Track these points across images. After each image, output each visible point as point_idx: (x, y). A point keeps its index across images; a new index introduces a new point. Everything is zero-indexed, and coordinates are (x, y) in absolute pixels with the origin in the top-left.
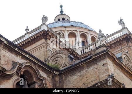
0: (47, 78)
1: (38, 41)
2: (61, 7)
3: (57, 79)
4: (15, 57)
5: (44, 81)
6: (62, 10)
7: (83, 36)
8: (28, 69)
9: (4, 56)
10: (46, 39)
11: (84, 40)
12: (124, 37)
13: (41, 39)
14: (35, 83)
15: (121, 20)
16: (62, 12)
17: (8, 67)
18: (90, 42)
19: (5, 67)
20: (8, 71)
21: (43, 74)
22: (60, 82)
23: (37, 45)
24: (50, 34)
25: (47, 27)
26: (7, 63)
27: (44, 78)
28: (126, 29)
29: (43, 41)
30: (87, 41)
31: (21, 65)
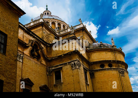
0: (44, 47)
1: (38, 27)
2: (47, 6)
3: (48, 48)
4: (30, 37)
5: (43, 49)
6: (47, 8)
7: (59, 24)
8: (36, 43)
9: (25, 36)
10: (43, 27)
11: (59, 26)
12: (81, 28)
13: (40, 26)
14: (39, 50)
15: (80, 19)
16: (47, 9)
17: (27, 42)
18: (62, 28)
19: (26, 42)
20: (27, 44)
21: (43, 46)
22: (50, 50)
23: (38, 29)
24: (45, 24)
25: (43, 20)
26: (27, 40)
27: (43, 48)
28: (82, 24)
29: (41, 27)
30: (60, 27)
31: (33, 41)
